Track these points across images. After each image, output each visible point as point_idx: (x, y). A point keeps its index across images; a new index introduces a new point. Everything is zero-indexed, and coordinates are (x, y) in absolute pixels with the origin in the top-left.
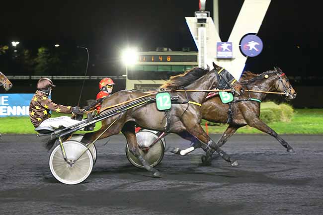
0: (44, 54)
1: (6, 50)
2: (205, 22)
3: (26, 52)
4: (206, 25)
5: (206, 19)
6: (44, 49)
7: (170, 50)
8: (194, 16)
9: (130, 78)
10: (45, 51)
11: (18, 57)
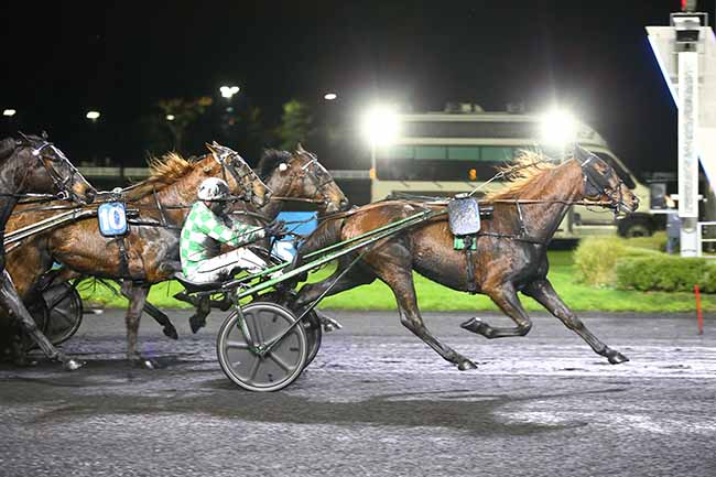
0: (297, 117)
1: (206, 107)
2: (696, 39)
3: (256, 112)
4: (699, 46)
5: (698, 31)
6: (298, 106)
7: (478, 108)
8: (668, 25)
9: (382, 176)
10: (301, 110)
11: (236, 123)
